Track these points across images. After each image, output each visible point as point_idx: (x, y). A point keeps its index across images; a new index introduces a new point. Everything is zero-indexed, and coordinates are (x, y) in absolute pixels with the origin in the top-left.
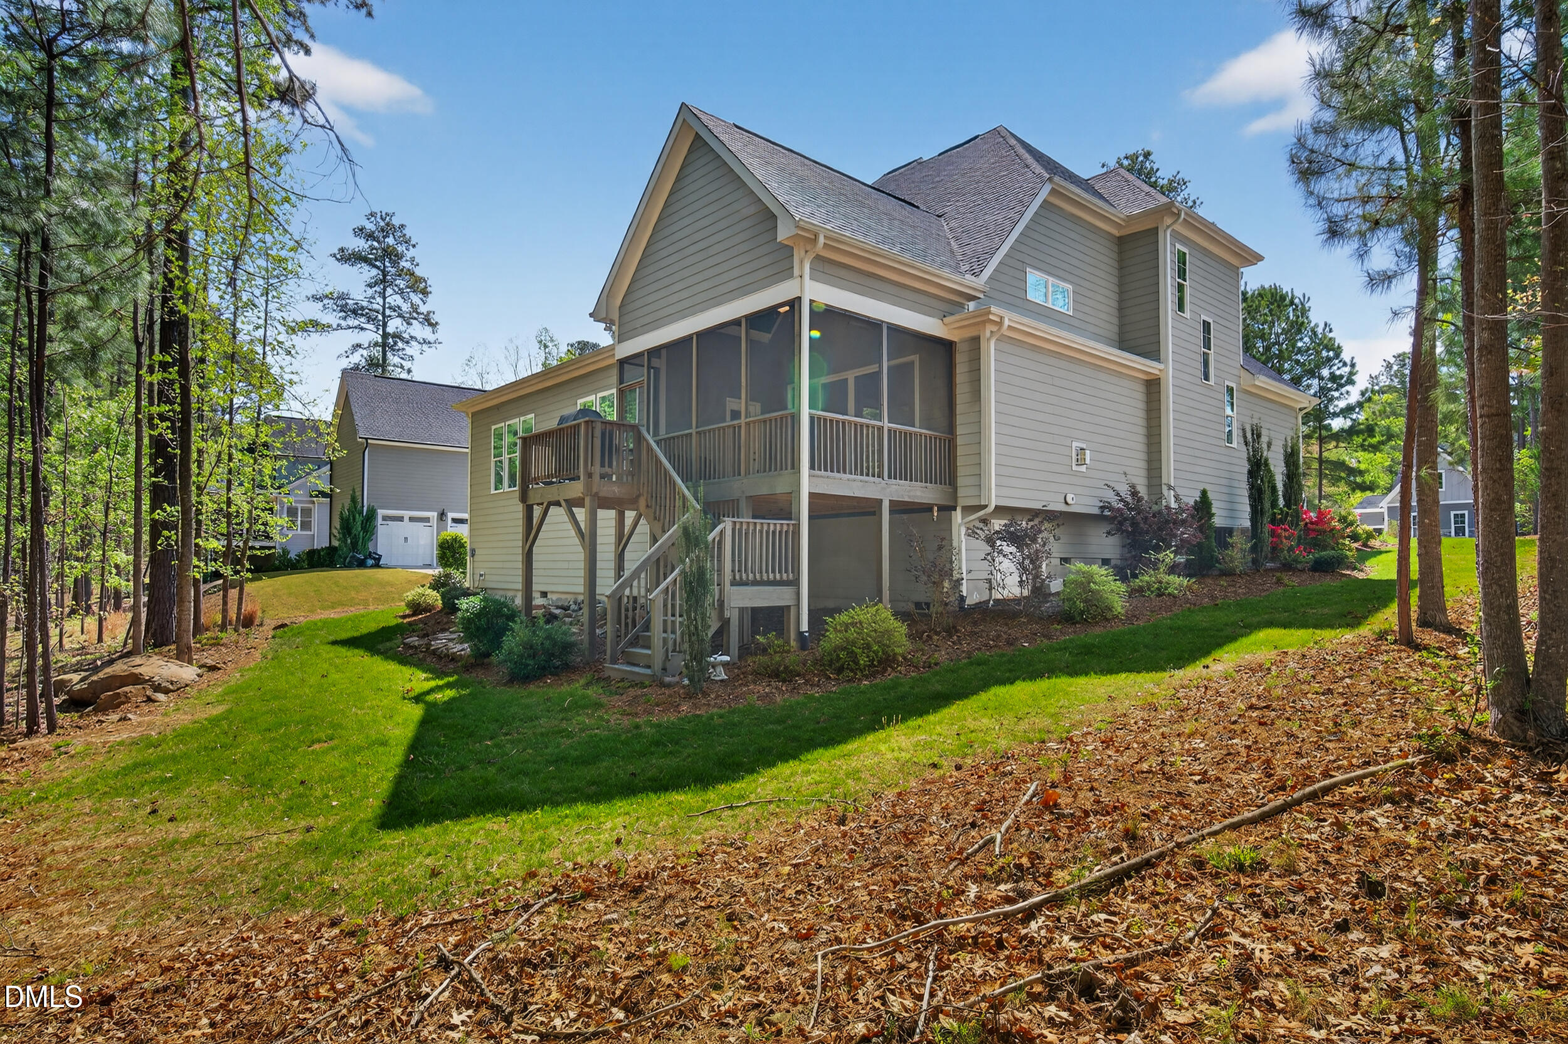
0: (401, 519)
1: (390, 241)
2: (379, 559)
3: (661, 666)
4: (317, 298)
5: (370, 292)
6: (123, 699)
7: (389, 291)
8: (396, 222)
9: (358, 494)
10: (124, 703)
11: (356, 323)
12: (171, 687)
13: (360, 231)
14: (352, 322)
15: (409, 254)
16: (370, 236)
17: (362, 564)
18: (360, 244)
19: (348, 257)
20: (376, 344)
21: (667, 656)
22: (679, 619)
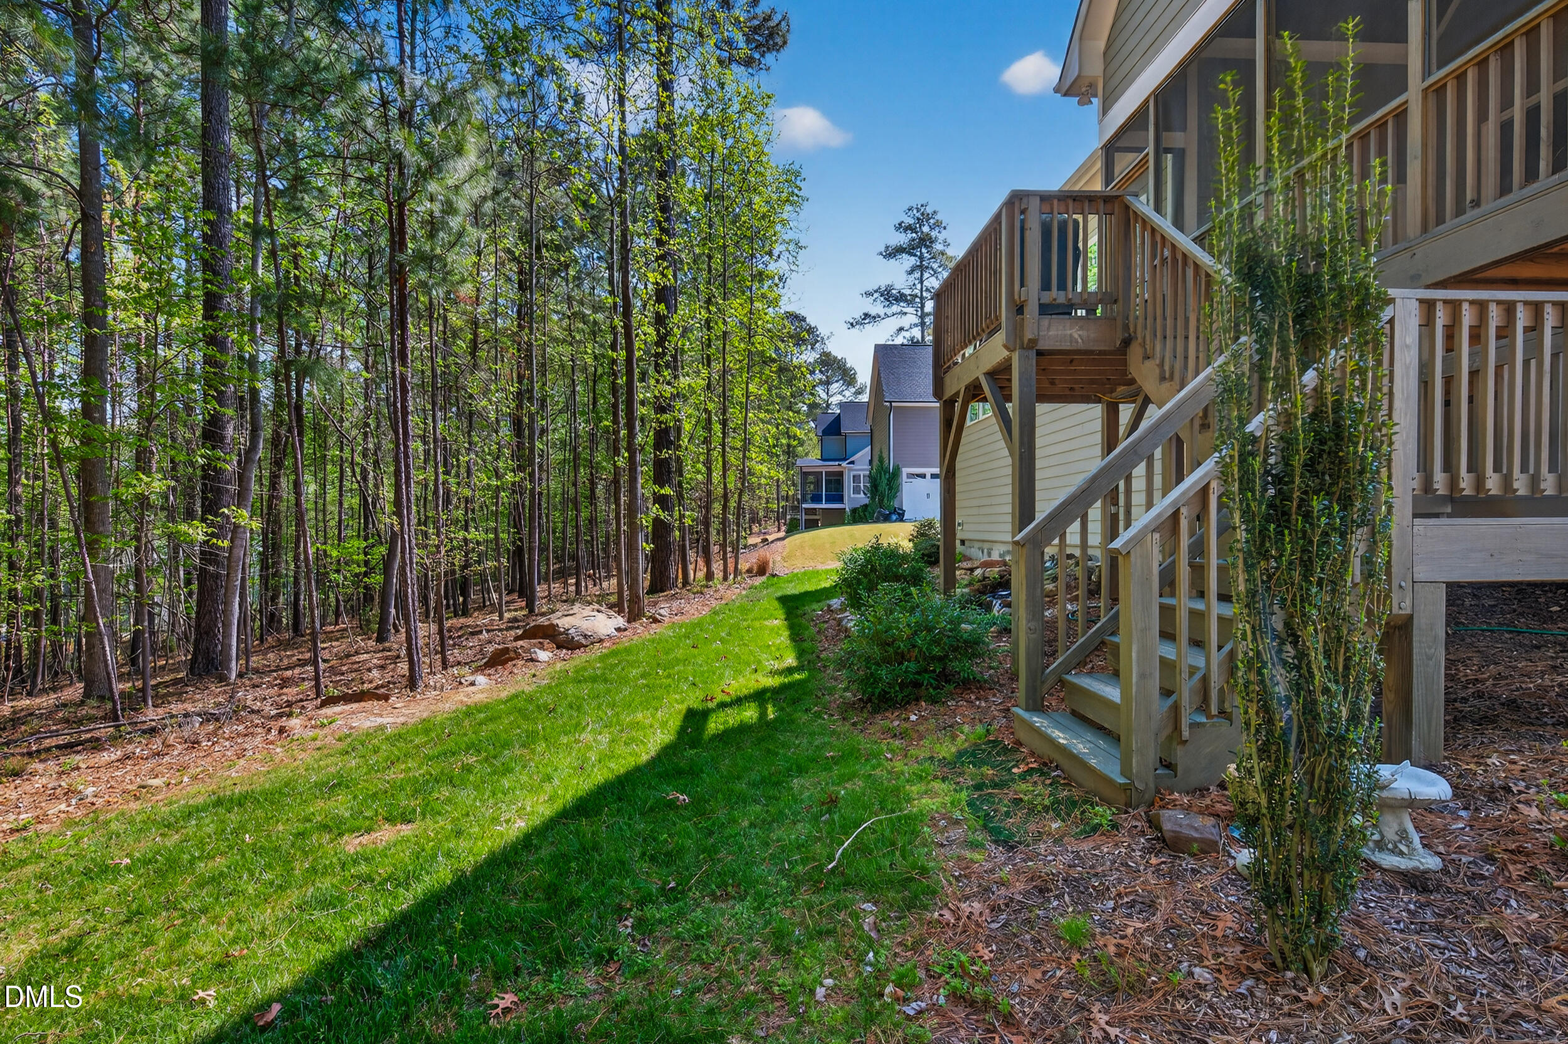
0: (923, 476)
1: (926, 229)
2: (903, 515)
3: (1152, 756)
4: (869, 294)
5: (911, 278)
6: (512, 655)
7: (926, 275)
8: (929, 210)
9: (885, 455)
10: (512, 659)
11: (899, 309)
12: (584, 642)
13: (901, 227)
14: (895, 308)
15: (941, 237)
16: (909, 228)
17: (887, 519)
18: (903, 239)
19: (892, 253)
20: (916, 325)
21: (1177, 727)
22: (1217, 609)
